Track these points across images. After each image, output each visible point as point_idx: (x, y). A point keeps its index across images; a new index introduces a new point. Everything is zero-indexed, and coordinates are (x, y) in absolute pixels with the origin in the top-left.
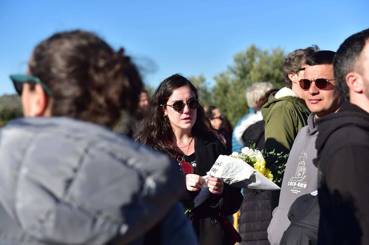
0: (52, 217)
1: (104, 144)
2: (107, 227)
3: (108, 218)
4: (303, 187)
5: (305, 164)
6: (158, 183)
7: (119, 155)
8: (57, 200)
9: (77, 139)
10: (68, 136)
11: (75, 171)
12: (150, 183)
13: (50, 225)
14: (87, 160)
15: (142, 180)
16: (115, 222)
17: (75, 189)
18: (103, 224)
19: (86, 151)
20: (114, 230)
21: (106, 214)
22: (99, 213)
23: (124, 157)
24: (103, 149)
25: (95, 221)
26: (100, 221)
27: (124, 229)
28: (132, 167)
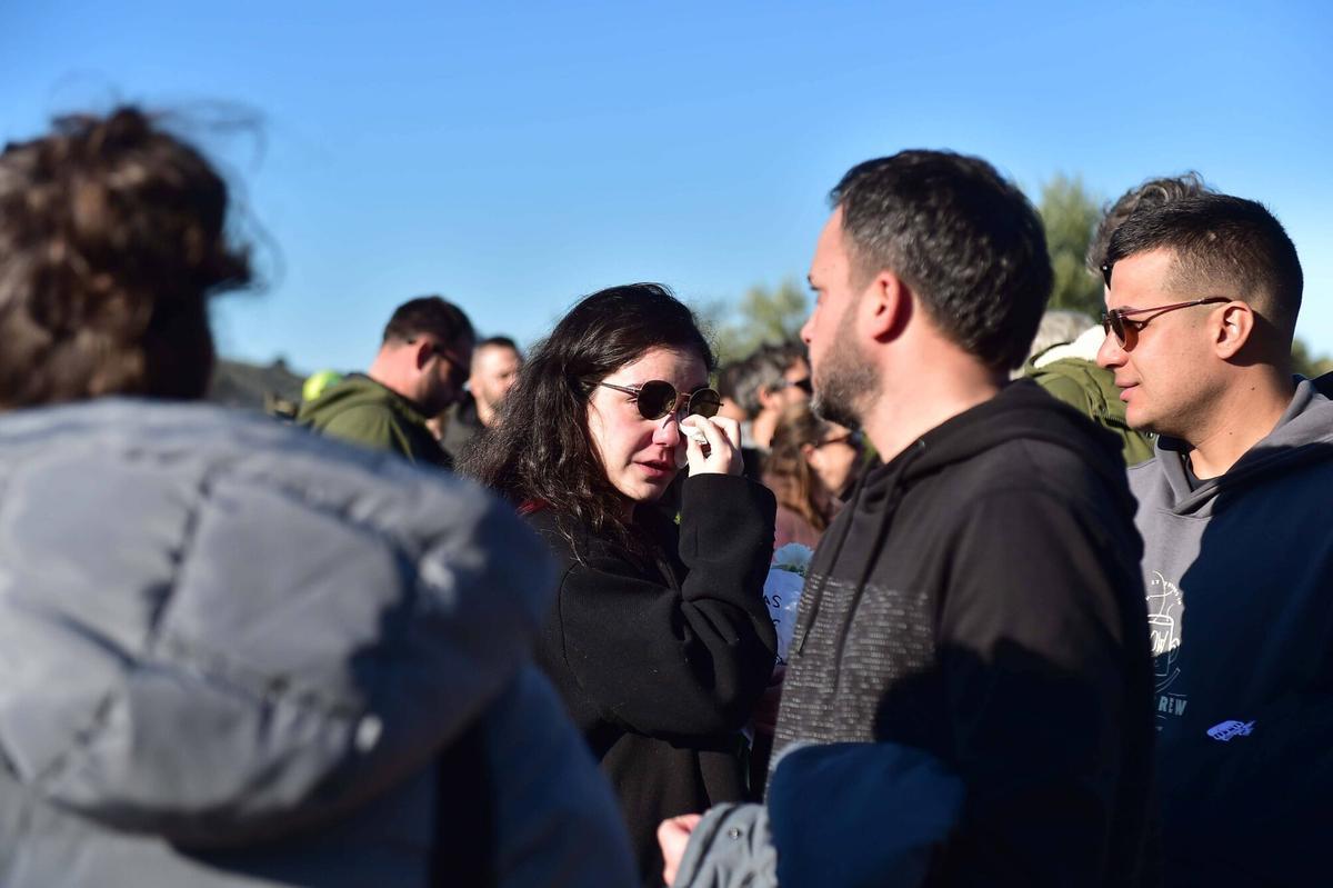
0: (120, 716)
1: (261, 462)
2: (311, 730)
3: (309, 701)
4: (1170, 711)
5: (1172, 624)
6: (460, 573)
7: (319, 494)
8: (128, 662)
9: (167, 458)
10: (134, 455)
11: (177, 557)
12: (435, 572)
13: (115, 742)
14: (211, 516)
15: (406, 565)
16: (337, 712)
17: (183, 614)
18: (298, 723)
19: (204, 489)
20: (337, 736)
21: (300, 686)
22: (279, 684)
23: (336, 496)
24: (260, 479)
25: (266, 715)
26: (285, 714)
27: (369, 732)
28: (367, 527)
